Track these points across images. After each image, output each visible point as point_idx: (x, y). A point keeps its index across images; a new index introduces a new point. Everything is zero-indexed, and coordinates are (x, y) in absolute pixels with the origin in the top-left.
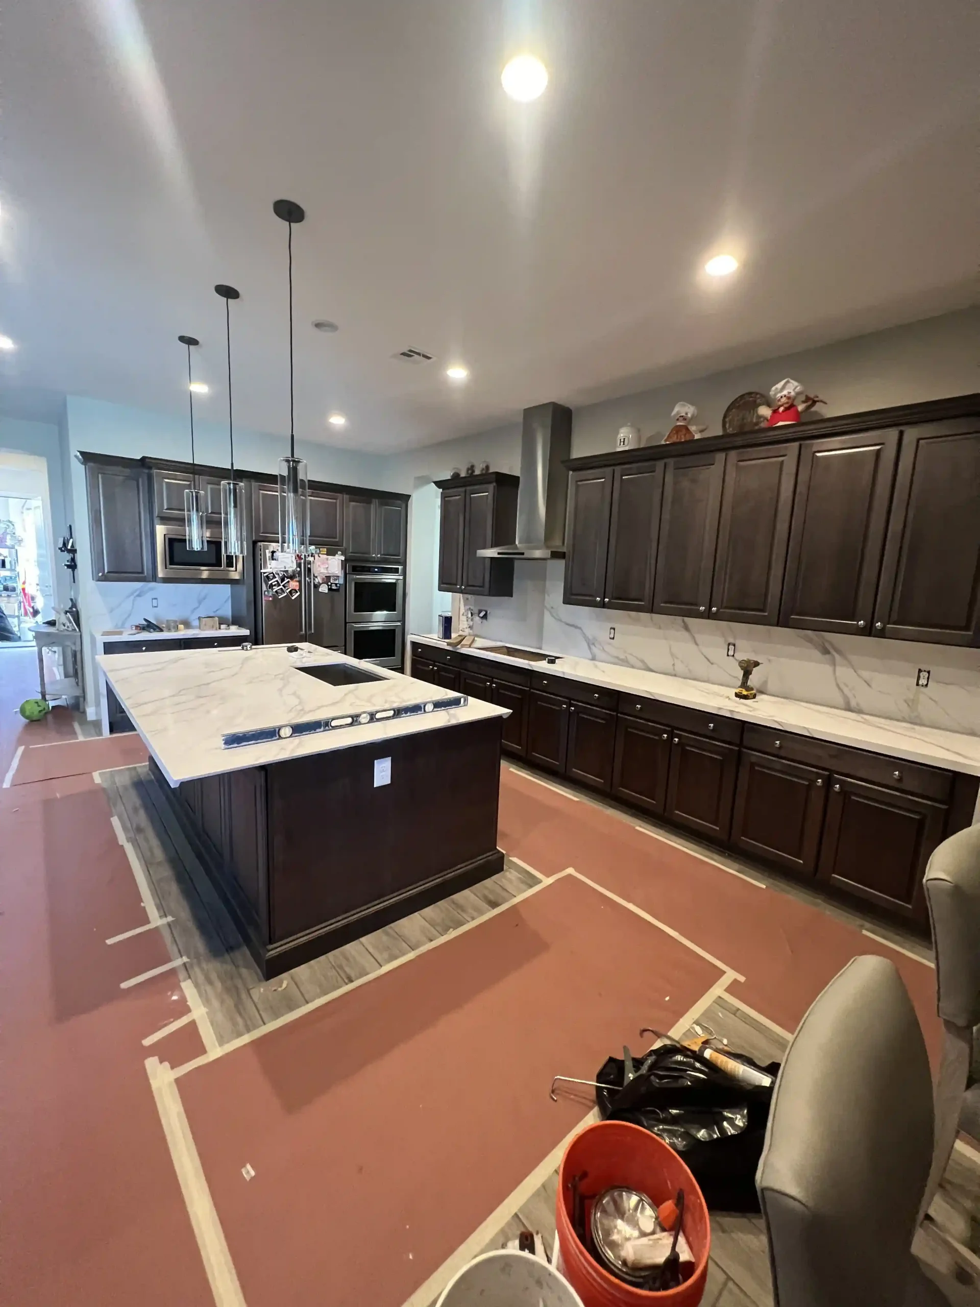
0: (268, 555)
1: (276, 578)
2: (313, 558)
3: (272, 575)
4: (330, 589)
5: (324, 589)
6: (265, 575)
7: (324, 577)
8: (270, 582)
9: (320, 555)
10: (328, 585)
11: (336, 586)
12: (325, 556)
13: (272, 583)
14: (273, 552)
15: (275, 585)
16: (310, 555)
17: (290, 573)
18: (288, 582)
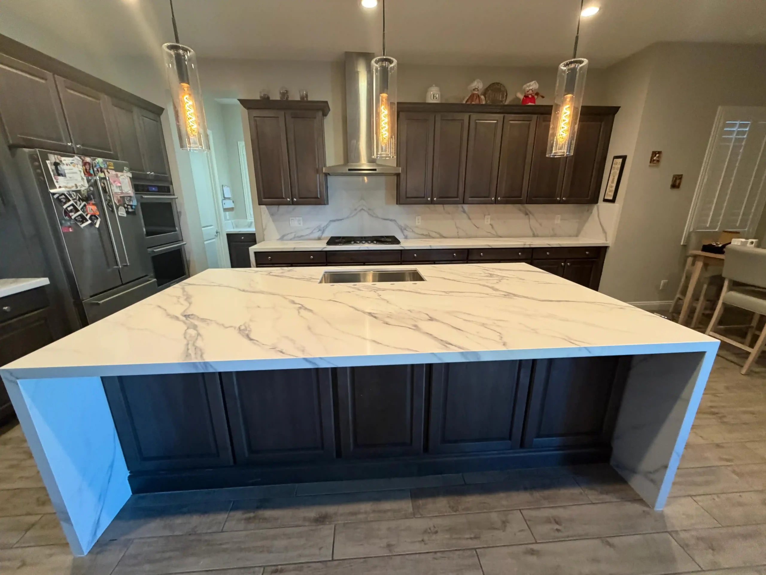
0: (51, 168)
1: (69, 201)
2: (103, 174)
3: (63, 196)
4: (127, 212)
5: (122, 212)
6: (55, 196)
7: (119, 198)
8: (65, 207)
9: (109, 170)
10: (125, 208)
11: (132, 208)
12: (114, 173)
13: (66, 208)
14: (56, 164)
15: (71, 211)
16: (99, 170)
17: (85, 193)
18: (85, 205)
